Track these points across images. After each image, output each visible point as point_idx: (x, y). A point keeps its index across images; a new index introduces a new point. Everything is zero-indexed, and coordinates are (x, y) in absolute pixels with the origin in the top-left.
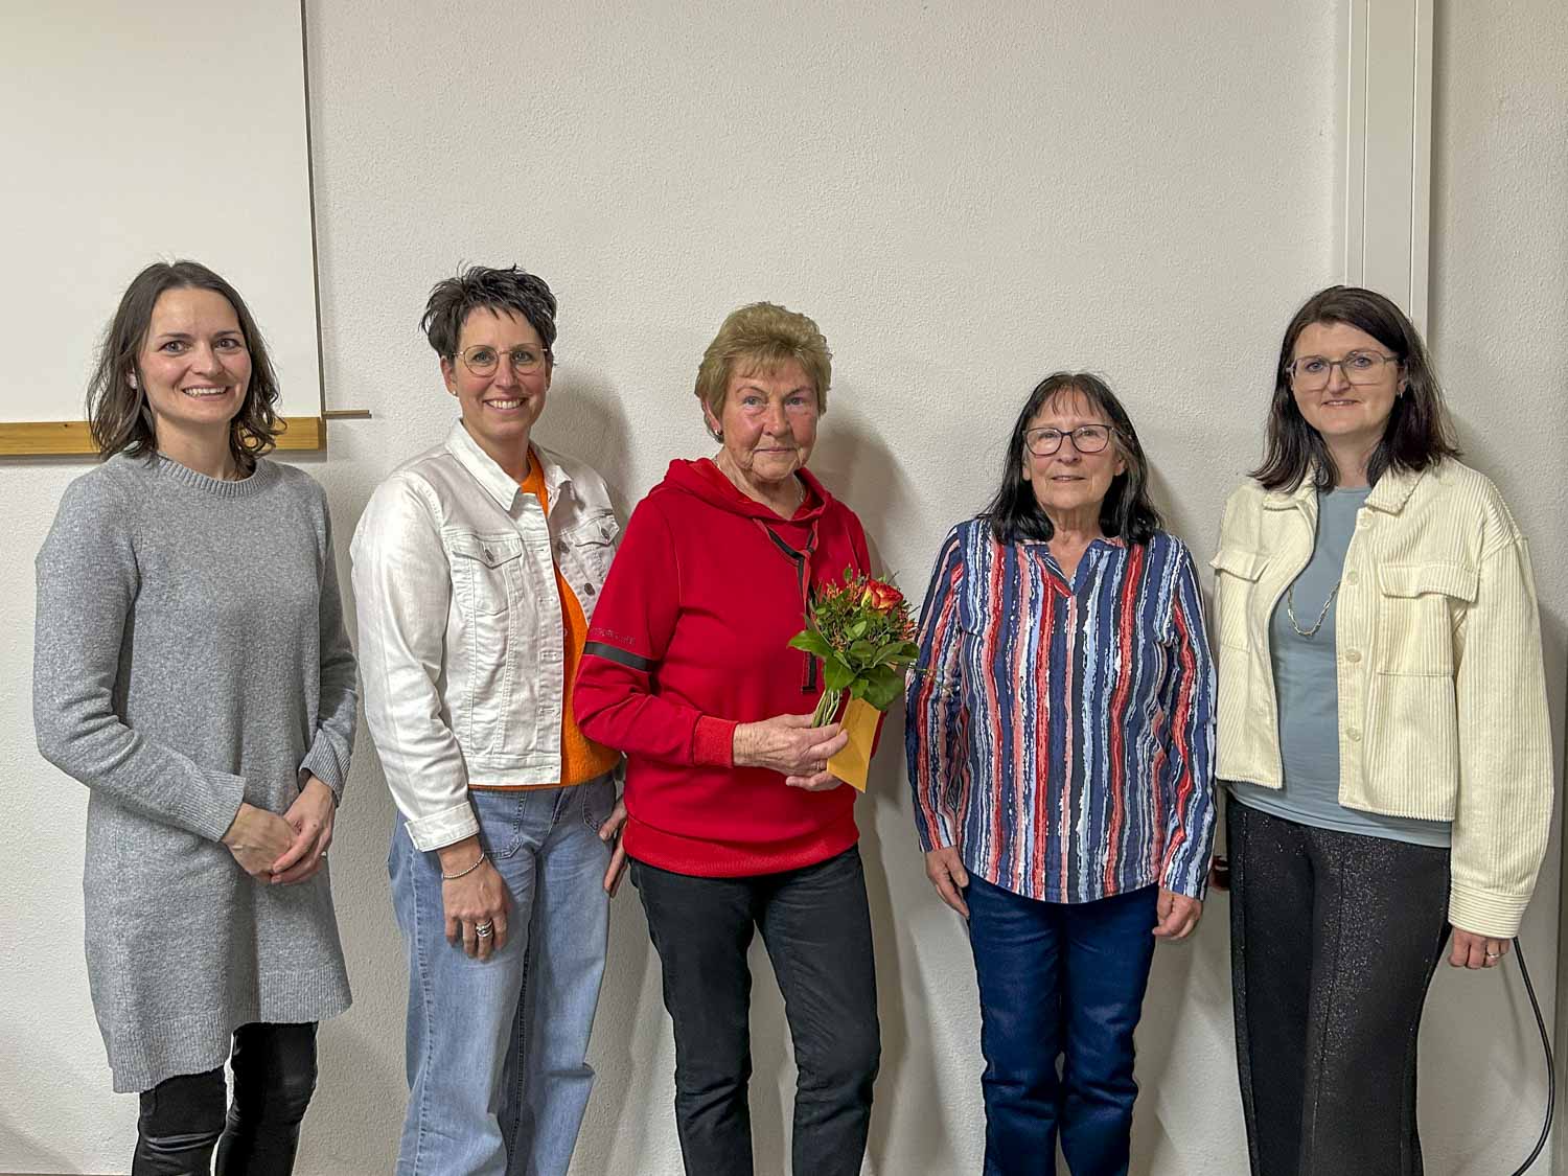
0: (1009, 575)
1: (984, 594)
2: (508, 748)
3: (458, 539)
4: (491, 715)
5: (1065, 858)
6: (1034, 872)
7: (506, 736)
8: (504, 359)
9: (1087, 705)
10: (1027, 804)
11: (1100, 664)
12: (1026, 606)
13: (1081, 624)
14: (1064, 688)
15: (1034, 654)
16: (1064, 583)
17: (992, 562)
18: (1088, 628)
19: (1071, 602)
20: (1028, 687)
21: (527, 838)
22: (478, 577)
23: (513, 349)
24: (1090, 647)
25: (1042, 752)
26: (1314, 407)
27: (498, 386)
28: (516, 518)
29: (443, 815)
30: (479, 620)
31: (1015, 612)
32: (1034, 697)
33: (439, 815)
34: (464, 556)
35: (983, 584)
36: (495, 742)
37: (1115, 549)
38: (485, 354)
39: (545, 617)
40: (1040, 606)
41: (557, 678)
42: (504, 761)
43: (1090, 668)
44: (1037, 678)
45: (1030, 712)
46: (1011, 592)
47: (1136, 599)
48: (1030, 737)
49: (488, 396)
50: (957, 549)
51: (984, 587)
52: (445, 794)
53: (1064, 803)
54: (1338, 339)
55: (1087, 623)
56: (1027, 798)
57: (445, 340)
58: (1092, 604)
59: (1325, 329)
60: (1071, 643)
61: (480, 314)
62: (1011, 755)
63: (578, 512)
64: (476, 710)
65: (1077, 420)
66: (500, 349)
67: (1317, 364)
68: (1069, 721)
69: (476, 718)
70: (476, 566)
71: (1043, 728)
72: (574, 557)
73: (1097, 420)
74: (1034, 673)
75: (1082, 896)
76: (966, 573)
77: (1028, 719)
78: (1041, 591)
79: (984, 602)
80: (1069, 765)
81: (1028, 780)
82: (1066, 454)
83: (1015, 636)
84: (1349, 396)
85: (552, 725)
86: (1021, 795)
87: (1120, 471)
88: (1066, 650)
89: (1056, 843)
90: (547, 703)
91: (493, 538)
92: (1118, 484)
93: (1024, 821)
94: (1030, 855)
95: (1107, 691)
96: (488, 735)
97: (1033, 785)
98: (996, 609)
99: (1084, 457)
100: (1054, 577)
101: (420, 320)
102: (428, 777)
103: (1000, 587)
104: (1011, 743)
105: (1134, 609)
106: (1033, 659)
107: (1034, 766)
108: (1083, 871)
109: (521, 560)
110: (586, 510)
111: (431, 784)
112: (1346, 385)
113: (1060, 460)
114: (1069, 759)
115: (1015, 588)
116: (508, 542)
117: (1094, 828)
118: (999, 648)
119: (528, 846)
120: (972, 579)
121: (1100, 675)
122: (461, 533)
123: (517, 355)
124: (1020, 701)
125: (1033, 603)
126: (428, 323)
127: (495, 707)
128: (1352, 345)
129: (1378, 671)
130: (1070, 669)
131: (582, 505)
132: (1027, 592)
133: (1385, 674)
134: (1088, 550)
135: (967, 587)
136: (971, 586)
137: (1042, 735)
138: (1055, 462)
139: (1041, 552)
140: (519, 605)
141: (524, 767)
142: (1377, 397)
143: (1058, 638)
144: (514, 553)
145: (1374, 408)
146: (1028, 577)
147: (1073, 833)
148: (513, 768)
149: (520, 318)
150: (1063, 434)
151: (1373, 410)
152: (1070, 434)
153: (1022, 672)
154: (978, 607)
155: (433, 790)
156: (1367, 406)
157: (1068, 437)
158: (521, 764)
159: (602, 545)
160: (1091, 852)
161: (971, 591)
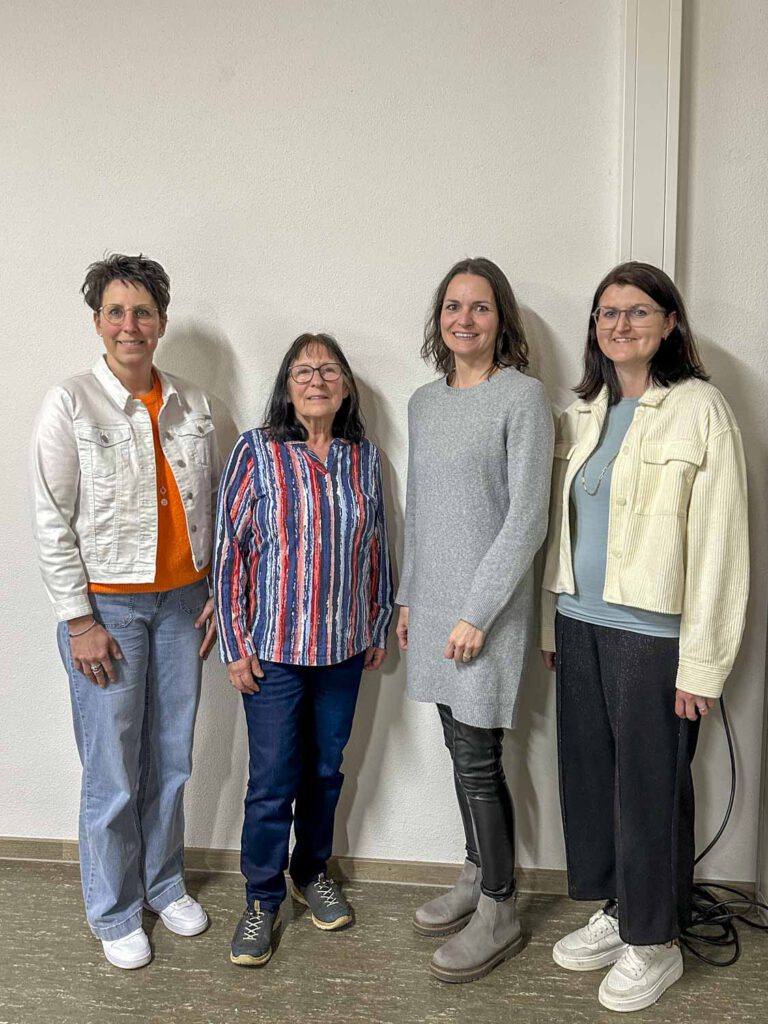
0: (286, 461)
1: (271, 476)
2: (120, 560)
3: (83, 429)
4: (107, 540)
5: (330, 637)
6: (309, 649)
7: (118, 553)
8: (128, 315)
9: (343, 541)
10: (306, 606)
11: (349, 513)
12: (301, 482)
13: (335, 491)
14: (330, 530)
15: (311, 511)
16: (322, 465)
17: (273, 456)
18: (340, 492)
19: (327, 477)
20: (309, 532)
21: (139, 616)
22: (95, 453)
23: (135, 308)
24: (342, 504)
25: (317, 572)
26: (606, 341)
27: (126, 332)
28: (130, 415)
29: (68, 601)
30: (96, 480)
31: (295, 486)
32: (312, 538)
33: (65, 601)
34: (86, 440)
35: (270, 470)
36: (111, 556)
37: (345, 446)
38: (117, 310)
39: (144, 479)
40: (309, 481)
41: (153, 517)
42: (118, 569)
43: (344, 517)
44: (314, 525)
45: (310, 547)
46: (289, 474)
47: (359, 475)
48: (309, 563)
49: (120, 338)
50: (247, 449)
51: (270, 472)
52: (68, 589)
53: (329, 603)
54: (625, 296)
55: (338, 489)
56: (306, 603)
57: (94, 300)
58: (338, 478)
59: (619, 289)
60: (331, 503)
61: (117, 284)
62: (295, 576)
63: (186, 415)
64: (98, 537)
65: (322, 361)
66: (127, 307)
67: (613, 312)
68: (333, 551)
69: (98, 542)
70: (94, 446)
71: (318, 556)
72: (176, 443)
73: (332, 362)
74: (312, 522)
75: (339, 658)
76: (256, 464)
77: (308, 552)
78: (308, 471)
79: (272, 481)
80: (332, 579)
81: (307, 591)
82: (317, 381)
83: (299, 500)
84: (631, 335)
85: (150, 547)
86: (301, 601)
87: (345, 397)
88: (329, 507)
89: (324, 628)
90: (146, 533)
91: (113, 428)
92: (346, 403)
93: (303, 618)
94: (307, 638)
95: (353, 530)
96: (106, 551)
97: (310, 594)
98: (282, 485)
99: (328, 384)
100: (315, 462)
101: (81, 287)
102: (57, 577)
103: (283, 471)
104: (296, 569)
105: (359, 481)
106: (311, 514)
107: (311, 581)
108: (339, 644)
109: (130, 442)
110: (191, 414)
111: (60, 582)
112: (628, 328)
113: (313, 386)
114: (332, 574)
115: (292, 471)
116: (121, 429)
117: (344, 617)
118: (289, 508)
119: (140, 621)
120: (261, 467)
121: (349, 520)
122: (85, 424)
123: (138, 312)
124: (304, 543)
125: (305, 479)
126: (87, 289)
127: (109, 535)
128: (634, 302)
129: (636, 511)
130: (333, 518)
131: (189, 410)
132: (300, 475)
133: (641, 514)
134: (331, 446)
135: (258, 472)
136: (261, 472)
137: (317, 561)
138: (310, 388)
139: (303, 448)
140: (125, 471)
141: (131, 572)
142: (648, 336)
143: (324, 499)
144: (126, 437)
145: (646, 344)
146: (298, 464)
147: (334, 620)
148: (123, 573)
149: (142, 289)
150: (314, 370)
151: (646, 347)
152: (318, 369)
153: (305, 523)
154: (268, 484)
155: (61, 585)
156: (641, 342)
157: (316, 372)
158: (129, 570)
159: (197, 437)
160: (343, 631)
161: (261, 475)
